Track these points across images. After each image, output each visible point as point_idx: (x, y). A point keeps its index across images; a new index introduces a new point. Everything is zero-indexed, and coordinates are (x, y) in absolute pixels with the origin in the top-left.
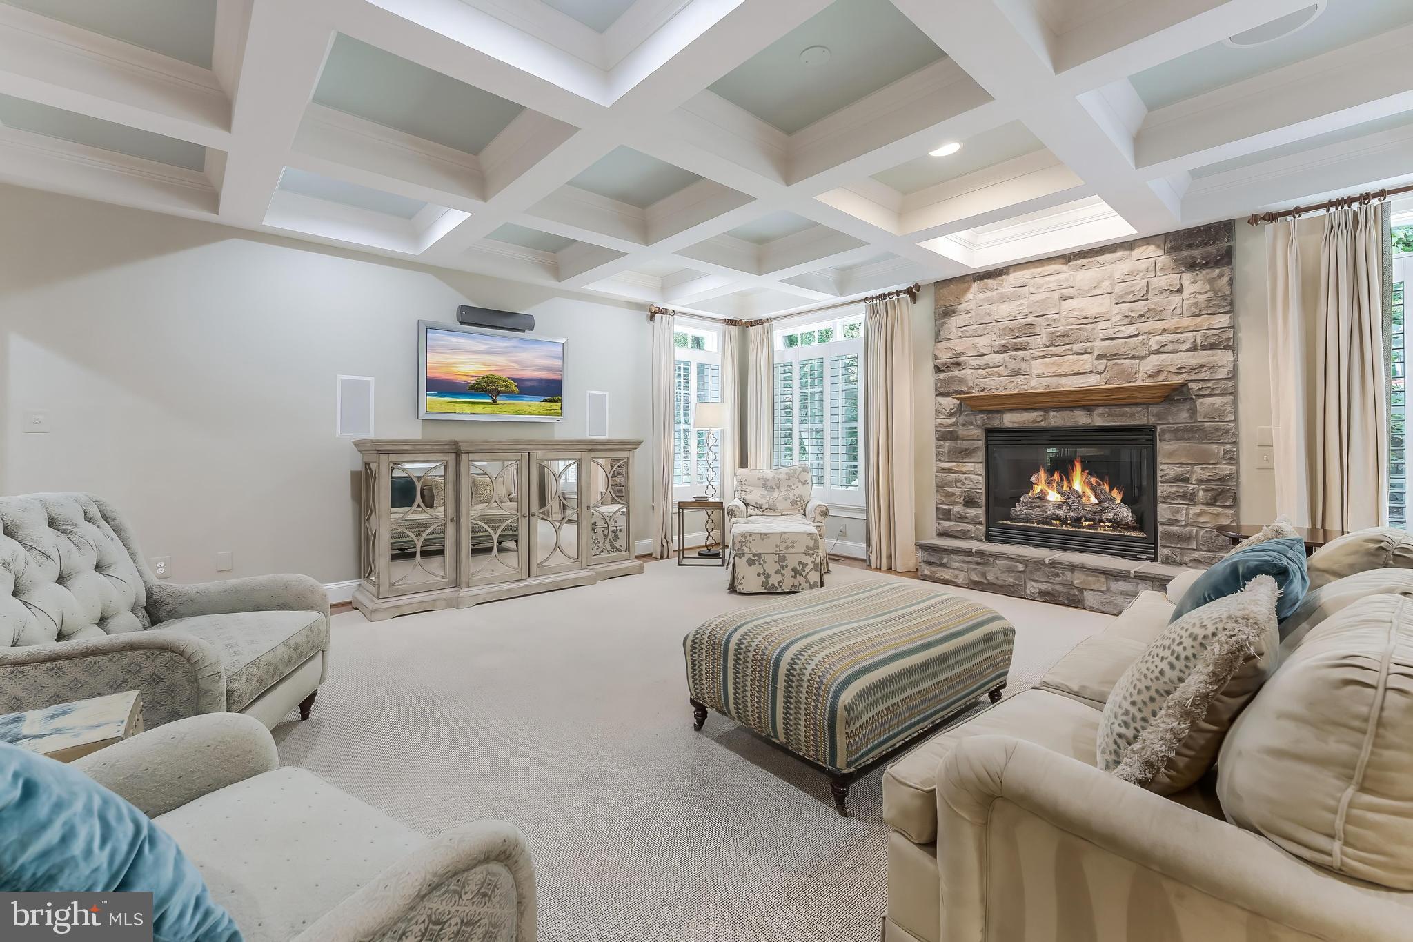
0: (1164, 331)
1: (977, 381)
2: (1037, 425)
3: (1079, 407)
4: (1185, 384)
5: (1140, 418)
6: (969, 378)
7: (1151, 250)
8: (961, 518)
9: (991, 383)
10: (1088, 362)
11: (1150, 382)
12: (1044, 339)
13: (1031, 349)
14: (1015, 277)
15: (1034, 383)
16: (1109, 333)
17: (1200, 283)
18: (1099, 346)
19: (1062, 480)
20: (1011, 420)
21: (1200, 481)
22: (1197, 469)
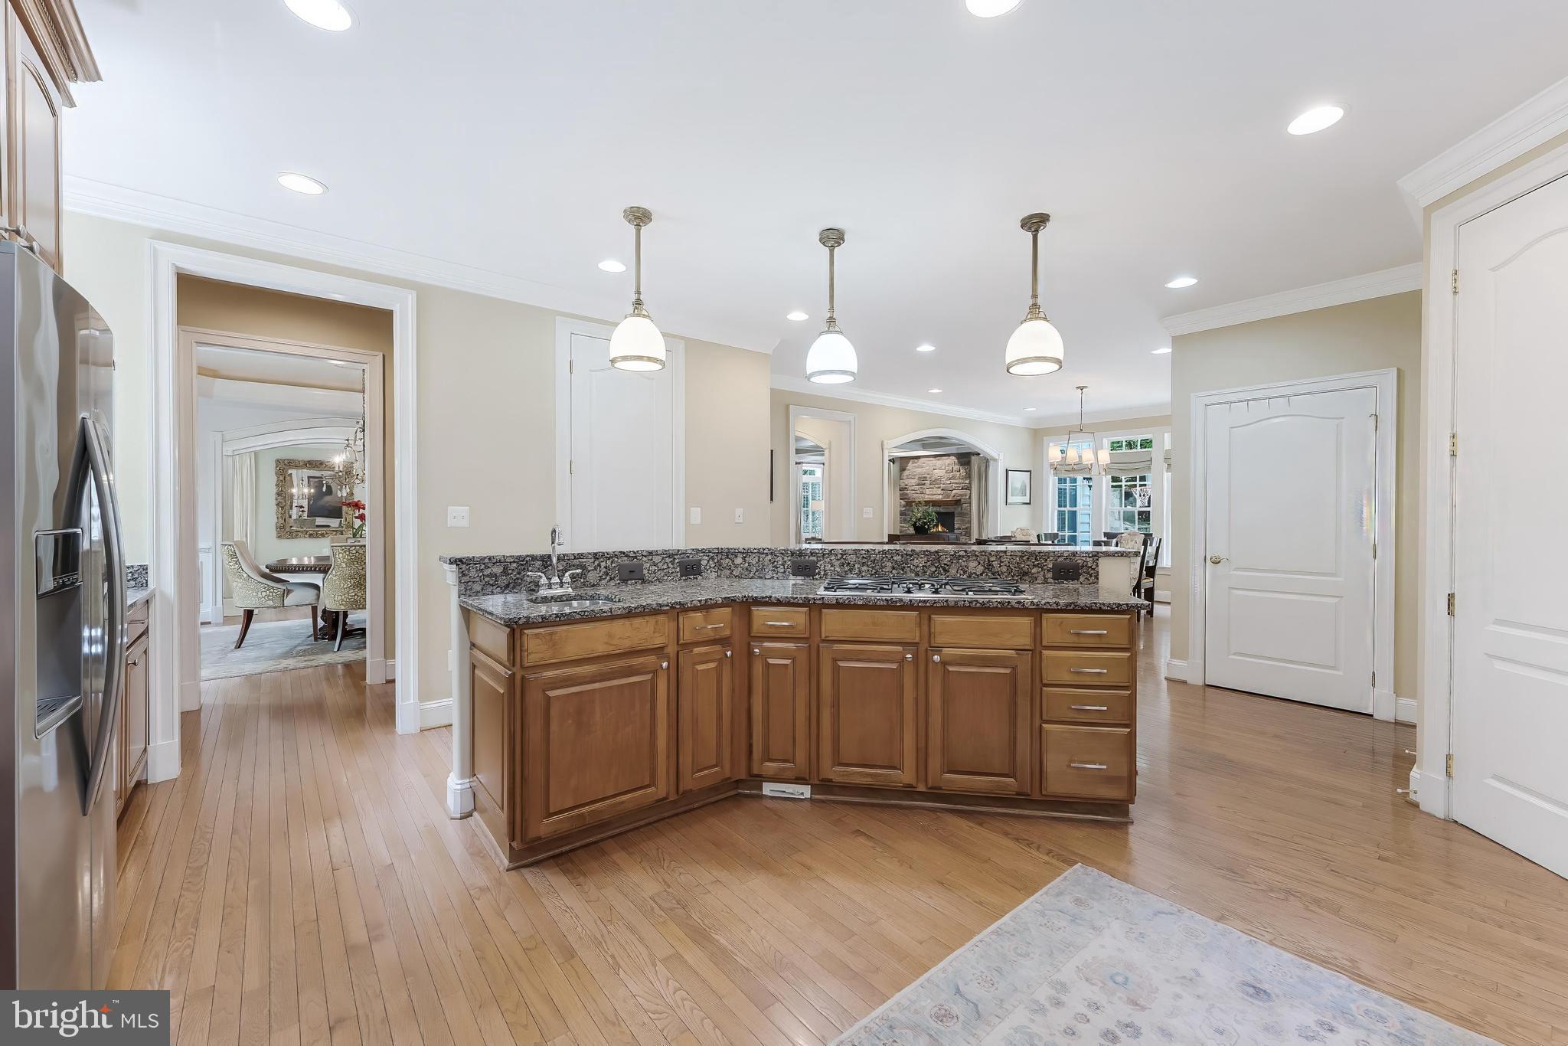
0: (955, 483)
3: (939, 505)
4: (960, 500)
5: (951, 509)
6: (909, 494)
7: (953, 458)
9: (915, 496)
10: (939, 491)
11: (953, 499)
12: (929, 482)
13: (925, 485)
14: (922, 460)
16: (944, 482)
18: (942, 486)
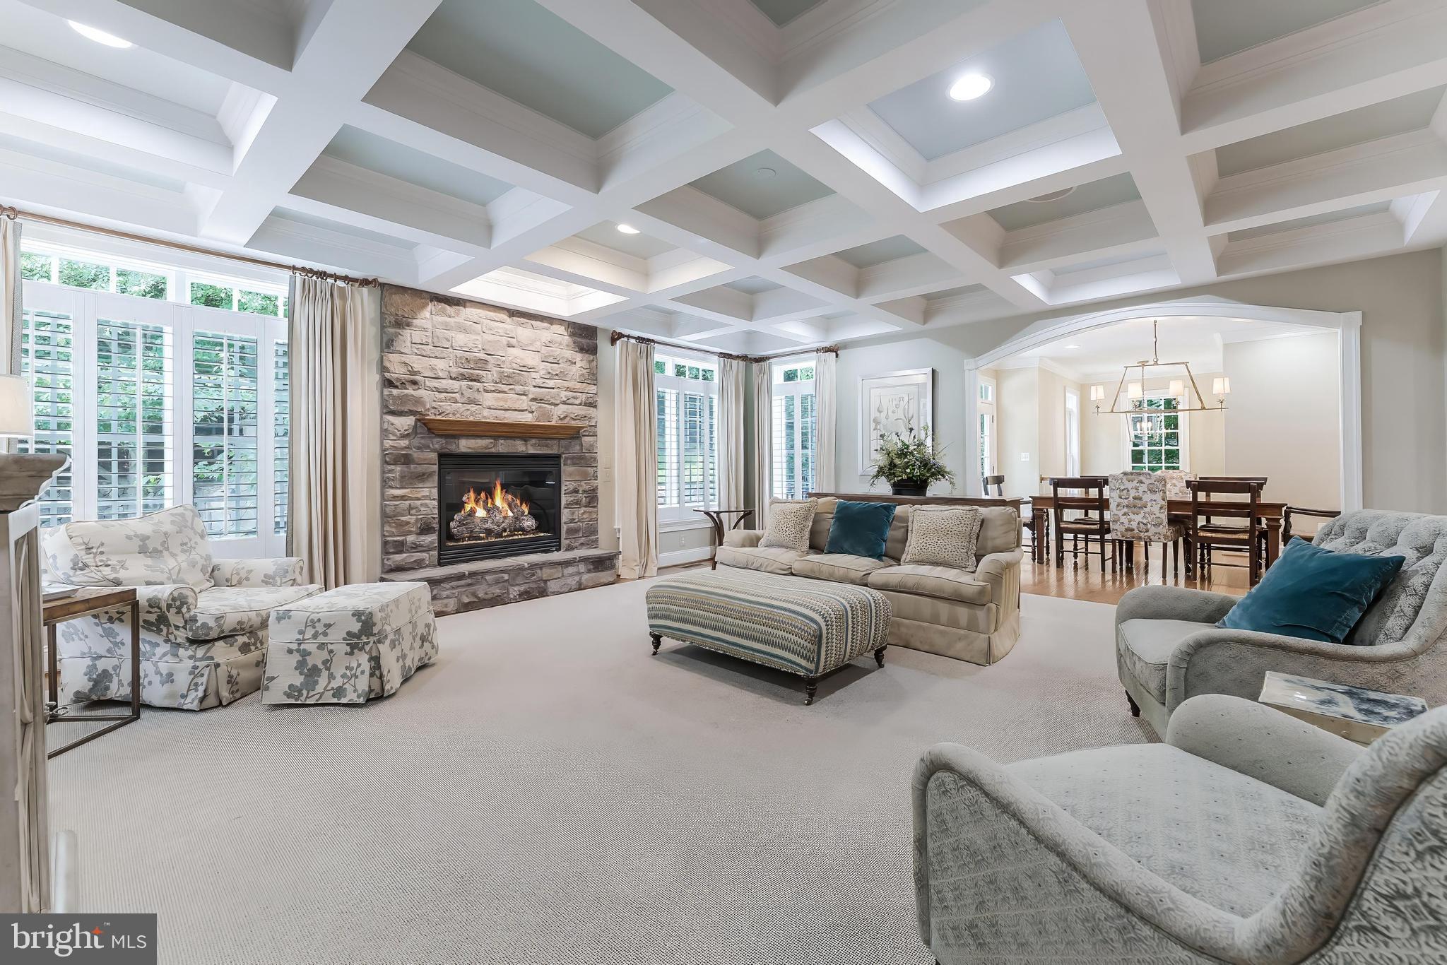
0: (568, 389)
1: (434, 404)
2: (487, 451)
3: (519, 437)
4: (577, 428)
6: (427, 399)
8: (415, 547)
9: (449, 407)
10: (524, 402)
11: (560, 423)
12: (494, 376)
13: (483, 382)
14: (470, 312)
15: (486, 413)
16: (539, 382)
17: (585, 361)
18: (534, 392)
19: (487, 498)
20: (466, 446)
21: (584, 491)
22: (583, 483)
